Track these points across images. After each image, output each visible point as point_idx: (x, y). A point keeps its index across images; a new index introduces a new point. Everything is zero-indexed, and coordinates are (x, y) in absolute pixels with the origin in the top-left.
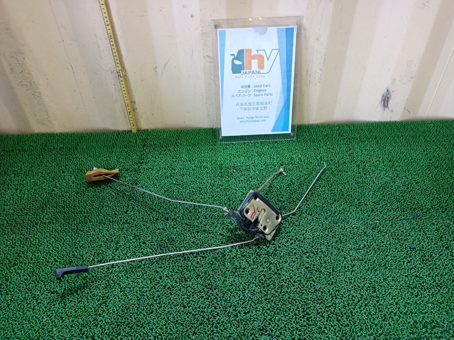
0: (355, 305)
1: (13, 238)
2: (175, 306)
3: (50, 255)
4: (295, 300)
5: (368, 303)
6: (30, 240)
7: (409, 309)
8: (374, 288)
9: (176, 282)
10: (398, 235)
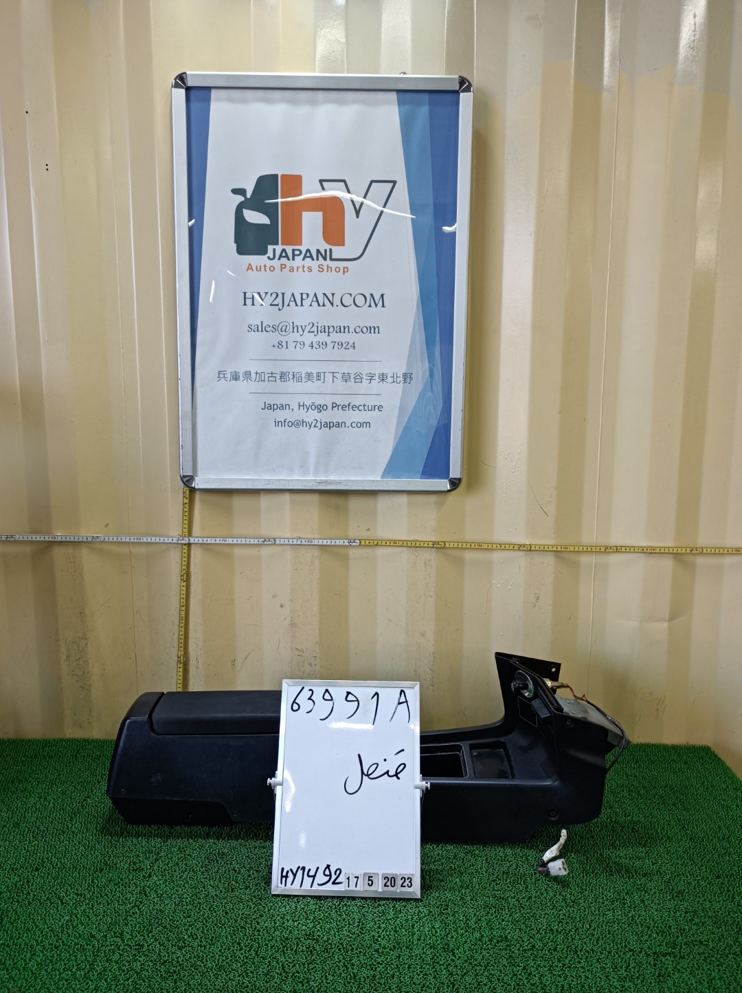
0: (420, 919)
1: (35, 844)
2: (215, 912)
3: (78, 862)
4: (352, 912)
5: (435, 918)
6: (56, 847)
7: (480, 925)
8: (448, 906)
9: (221, 891)
10: (494, 859)
